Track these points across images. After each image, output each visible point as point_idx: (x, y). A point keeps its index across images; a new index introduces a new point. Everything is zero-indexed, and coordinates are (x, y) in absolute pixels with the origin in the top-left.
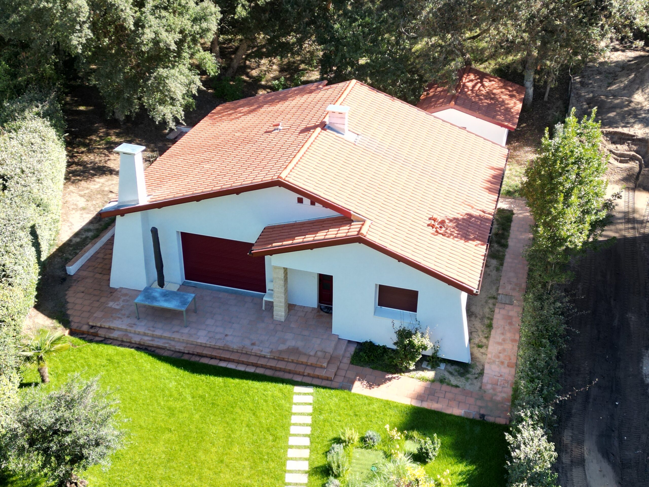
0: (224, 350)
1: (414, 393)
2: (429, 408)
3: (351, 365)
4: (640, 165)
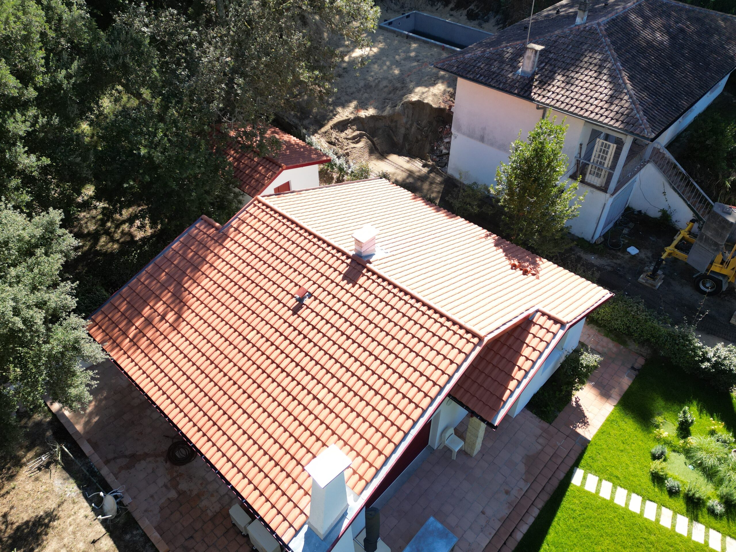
3: (552, 424)
4: (368, 138)
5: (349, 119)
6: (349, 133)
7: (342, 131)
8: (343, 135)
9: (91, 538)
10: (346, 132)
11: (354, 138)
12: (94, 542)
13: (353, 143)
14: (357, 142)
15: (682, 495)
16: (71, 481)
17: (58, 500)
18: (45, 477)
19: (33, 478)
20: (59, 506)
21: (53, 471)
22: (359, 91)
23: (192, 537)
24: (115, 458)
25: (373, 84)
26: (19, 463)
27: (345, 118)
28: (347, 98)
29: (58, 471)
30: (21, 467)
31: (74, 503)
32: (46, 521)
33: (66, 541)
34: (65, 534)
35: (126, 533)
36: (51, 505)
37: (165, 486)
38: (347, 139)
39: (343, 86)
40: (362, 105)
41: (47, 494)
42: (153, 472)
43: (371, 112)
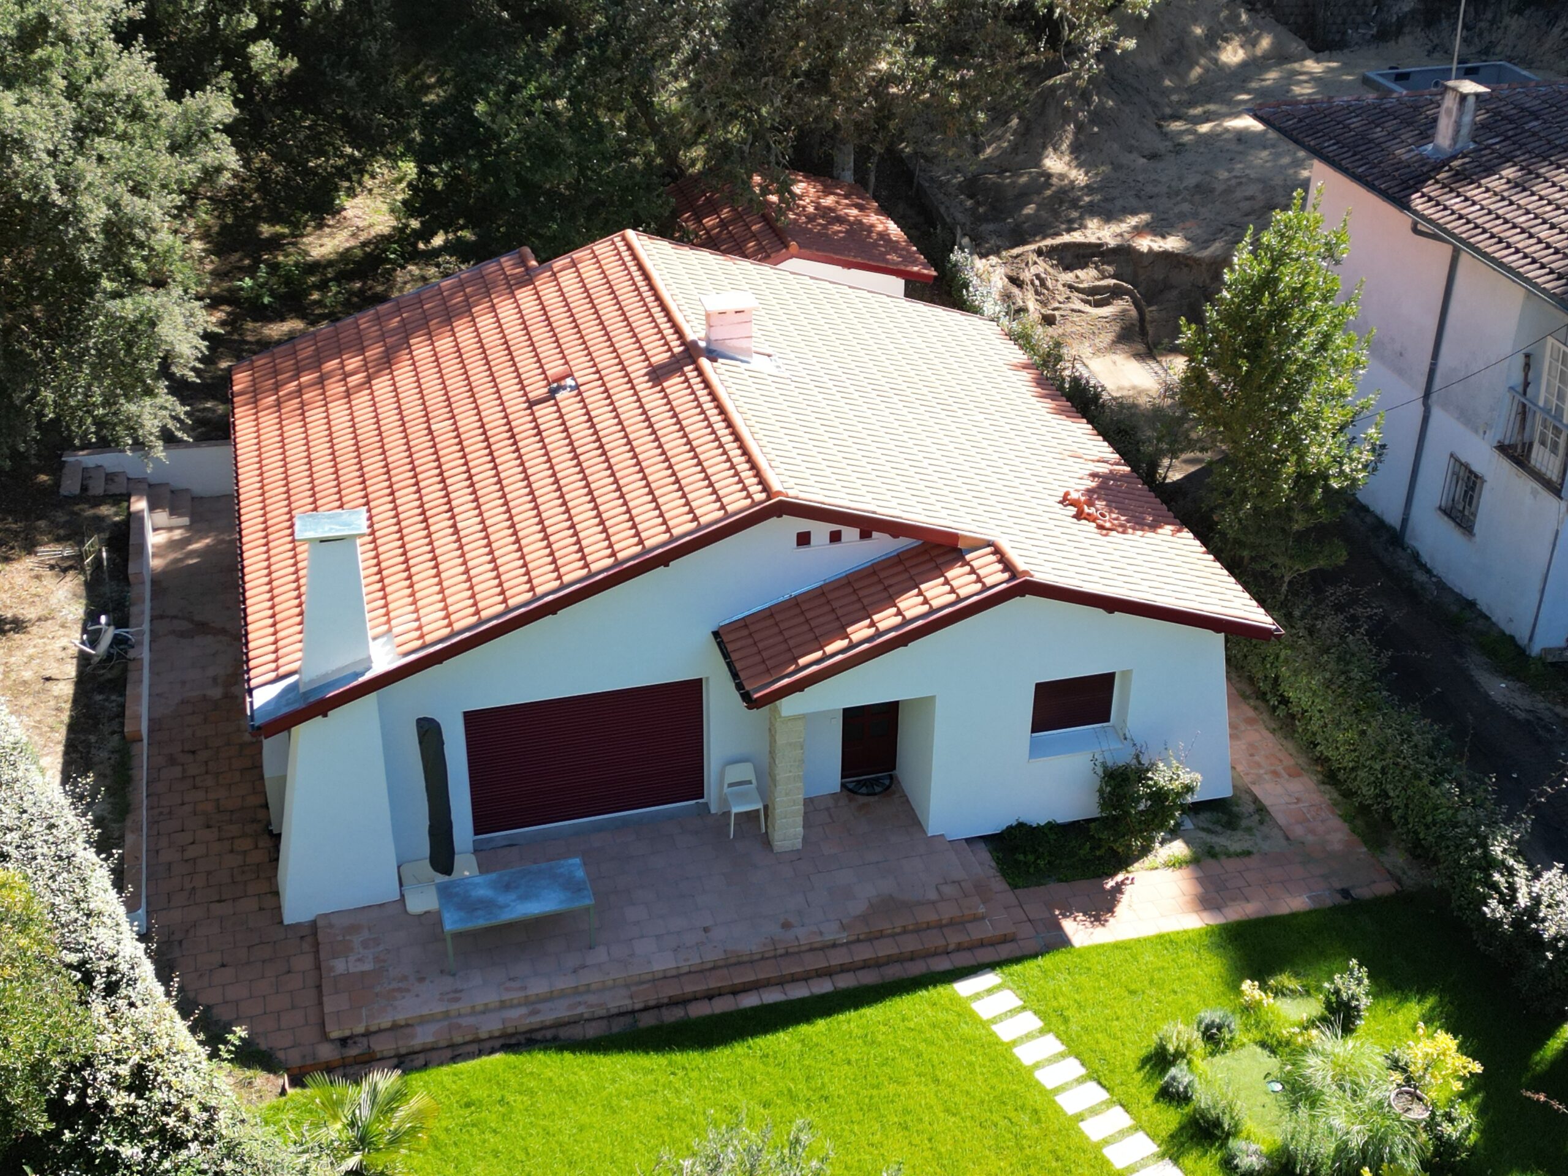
0: (727, 966)
1: (1188, 898)
2: (1245, 918)
3: (1017, 891)
4: (1136, 303)
5: (1100, 245)
6: (1087, 276)
7: (1068, 268)
8: (1068, 277)
9: (48, 674)
10: (1079, 272)
11: (1093, 291)
12: (48, 679)
13: (1082, 300)
14: (1098, 304)
15: (1187, 1109)
16: (84, 601)
17: (45, 612)
18: (50, 580)
19: (33, 573)
20: (39, 619)
21: (68, 579)
22: (1173, 193)
23: (193, 752)
24: (175, 617)
25: (1220, 187)
26: (30, 548)
27: (1093, 239)
28: (1134, 202)
29: (76, 582)
30: (29, 553)
31: (63, 626)
32: (7, 627)
33: (13, 660)
34: (18, 653)
35: (100, 693)
36: (29, 613)
37: (215, 679)
38: (1071, 287)
39: (1140, 178)
40: (1158, 228)
41: (36, 599)
42: (213, 655)
43: (1173, 243)
